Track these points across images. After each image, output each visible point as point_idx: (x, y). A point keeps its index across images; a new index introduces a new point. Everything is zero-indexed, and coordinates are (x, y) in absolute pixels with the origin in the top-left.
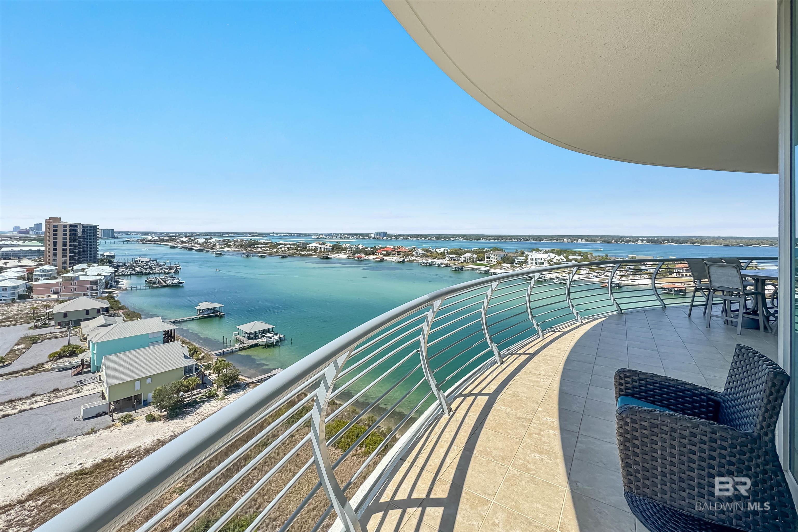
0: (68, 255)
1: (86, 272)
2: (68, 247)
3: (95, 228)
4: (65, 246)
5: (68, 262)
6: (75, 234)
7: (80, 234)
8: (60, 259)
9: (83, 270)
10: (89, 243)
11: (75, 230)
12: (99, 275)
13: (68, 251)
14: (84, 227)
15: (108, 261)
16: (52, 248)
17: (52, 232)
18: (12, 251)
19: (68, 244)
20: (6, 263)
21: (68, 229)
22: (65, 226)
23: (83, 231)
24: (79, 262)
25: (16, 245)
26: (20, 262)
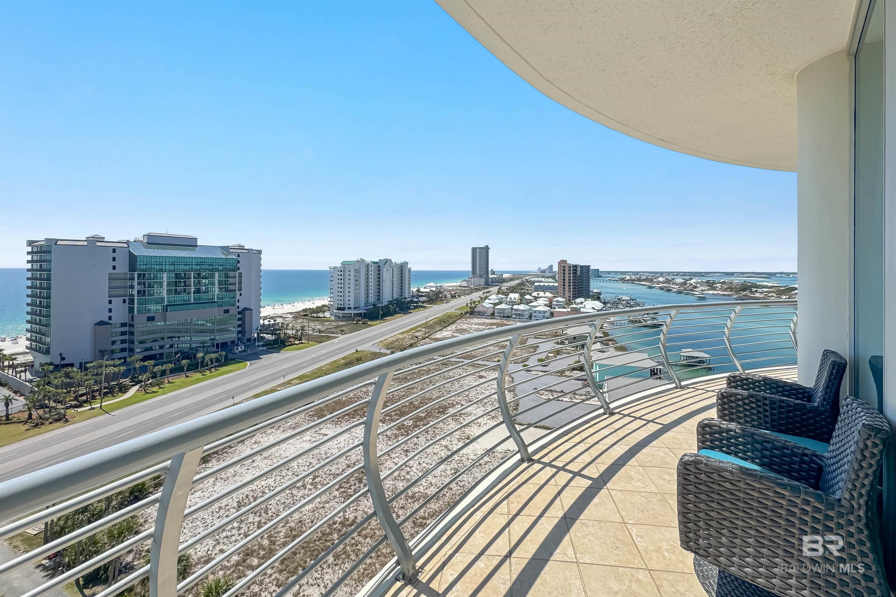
0: (572, 290)
1: (585, 305)
2: (572, 284)
3: (588, 267)
4: (570, 283)
5: (572, 296)
6: (576, 273)
7: (579, 273)
8: (567, 294)
9: (582, 303)
10: (584, 281)
11: (576, 270)
12: (593, 308)
13: (572, 287)
14: (582, 267)
15: (597, 297)
16: (562, 284)
17: (562, 272)
18: (540, 285)
19: (572, 281)
20: (538, 294)
21: (572, 269)
22: (570, 267)
23: (581, 270)
24: (578, 297)
25: (541, 282)
26: (545, 293)
